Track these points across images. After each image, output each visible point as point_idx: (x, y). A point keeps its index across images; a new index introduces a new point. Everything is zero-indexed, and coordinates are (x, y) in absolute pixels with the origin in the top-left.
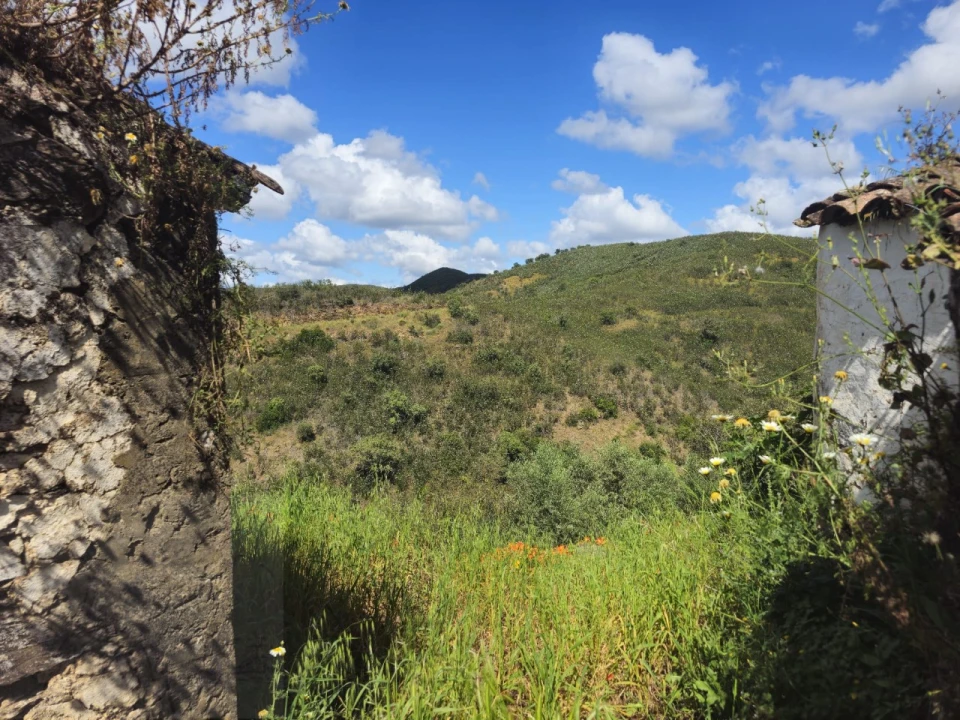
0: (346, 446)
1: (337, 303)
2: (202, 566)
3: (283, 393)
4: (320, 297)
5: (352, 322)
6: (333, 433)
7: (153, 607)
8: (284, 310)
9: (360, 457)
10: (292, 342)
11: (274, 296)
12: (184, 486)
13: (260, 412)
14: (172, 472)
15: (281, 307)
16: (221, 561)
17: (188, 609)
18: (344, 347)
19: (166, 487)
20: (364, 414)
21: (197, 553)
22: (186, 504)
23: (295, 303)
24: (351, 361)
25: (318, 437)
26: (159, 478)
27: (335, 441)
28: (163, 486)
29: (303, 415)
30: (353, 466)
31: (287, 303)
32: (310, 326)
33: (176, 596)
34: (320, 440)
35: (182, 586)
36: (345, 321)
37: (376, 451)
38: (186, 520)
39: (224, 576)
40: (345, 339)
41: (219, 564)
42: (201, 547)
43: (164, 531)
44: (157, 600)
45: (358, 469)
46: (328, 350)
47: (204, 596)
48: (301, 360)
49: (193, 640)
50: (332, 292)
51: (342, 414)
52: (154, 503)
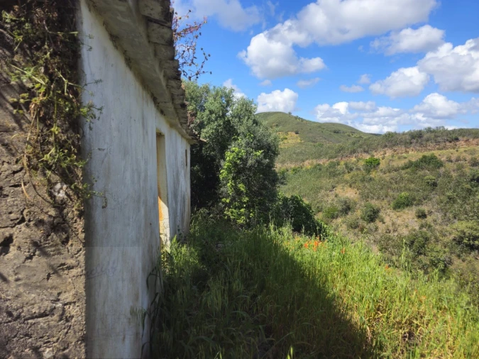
0: (447, 225)
1: (447, 140)
2: (55, 292)
3: (409, 190)
4: (436, 136)
5: (457, 151)
6: (439, 216)
7: (5, 314)
8: (413, 145)
9: (457, 233)
10: (416, 162)
11: (408, 137)
12: (36, 225)
13: (394, 199)
14: (25, 213)
15: (411, 143)
16: (73, 292)
17: (39, 323)
18: (450, 166)
19: (19, 223)
20: (461, 207)
21: (50, 281)
22: (37, 239)
23: (420, 140)
24: (454, 175)
25: (428, 217)
26: (12, 215)
27: (439, 221)
28: (16, 222)
29: (420, 203)
30: (451, 237)
31: (415, 141)
32: (428, 154)
33: (28, 310)
34: (429, 219)
35: (33, 304)
36: (452, 150)
37: (468, 231)
38: (37, 253)
39: (77, 304)
40: (451, 161)
41: (71, 294)
42: (53, 277)
43: (16, 257)
44: (9, 309)
45: (454, 240)
46: (439, 168)
47: (56, 317)
48: (421, 173)
49: (42, 349)
50: (444, 134)
51: (445, 206)
52: (7, 234)
